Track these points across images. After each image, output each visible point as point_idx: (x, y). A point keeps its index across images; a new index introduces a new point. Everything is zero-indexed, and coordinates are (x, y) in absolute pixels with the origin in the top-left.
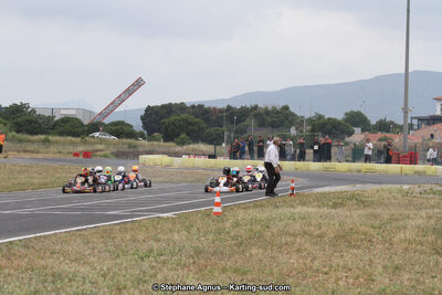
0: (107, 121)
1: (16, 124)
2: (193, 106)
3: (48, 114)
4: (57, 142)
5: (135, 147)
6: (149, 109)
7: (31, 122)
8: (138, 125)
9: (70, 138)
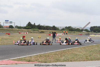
0: (84, 29)
1: (69, 30)
2: (98, 27)
3: (74, 28)
4: (76, 33)
5: (89, 33)
6: (91, 27)
7: (72, 29)
8: (89, 30)
9: (78, 32)
